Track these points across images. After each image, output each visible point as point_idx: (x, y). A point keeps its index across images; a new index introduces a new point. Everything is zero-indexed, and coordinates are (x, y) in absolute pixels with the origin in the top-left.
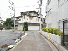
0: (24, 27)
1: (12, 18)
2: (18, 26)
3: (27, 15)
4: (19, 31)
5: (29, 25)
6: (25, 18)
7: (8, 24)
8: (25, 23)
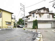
0: (33, 25)
1: (23, 18)
2: (28, 24)
3: (36, 13)
4: (29, 28)
5: (39, 23)
6: (34, 17)
7: (20, 23)
8: (35, 21)
